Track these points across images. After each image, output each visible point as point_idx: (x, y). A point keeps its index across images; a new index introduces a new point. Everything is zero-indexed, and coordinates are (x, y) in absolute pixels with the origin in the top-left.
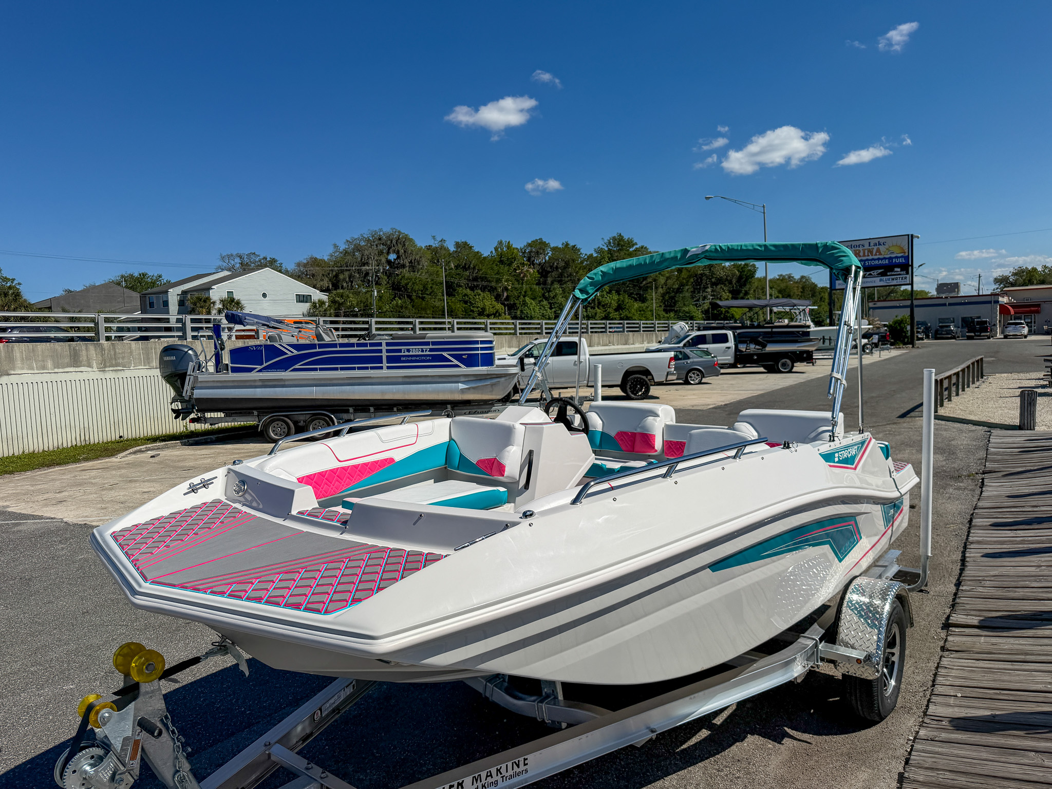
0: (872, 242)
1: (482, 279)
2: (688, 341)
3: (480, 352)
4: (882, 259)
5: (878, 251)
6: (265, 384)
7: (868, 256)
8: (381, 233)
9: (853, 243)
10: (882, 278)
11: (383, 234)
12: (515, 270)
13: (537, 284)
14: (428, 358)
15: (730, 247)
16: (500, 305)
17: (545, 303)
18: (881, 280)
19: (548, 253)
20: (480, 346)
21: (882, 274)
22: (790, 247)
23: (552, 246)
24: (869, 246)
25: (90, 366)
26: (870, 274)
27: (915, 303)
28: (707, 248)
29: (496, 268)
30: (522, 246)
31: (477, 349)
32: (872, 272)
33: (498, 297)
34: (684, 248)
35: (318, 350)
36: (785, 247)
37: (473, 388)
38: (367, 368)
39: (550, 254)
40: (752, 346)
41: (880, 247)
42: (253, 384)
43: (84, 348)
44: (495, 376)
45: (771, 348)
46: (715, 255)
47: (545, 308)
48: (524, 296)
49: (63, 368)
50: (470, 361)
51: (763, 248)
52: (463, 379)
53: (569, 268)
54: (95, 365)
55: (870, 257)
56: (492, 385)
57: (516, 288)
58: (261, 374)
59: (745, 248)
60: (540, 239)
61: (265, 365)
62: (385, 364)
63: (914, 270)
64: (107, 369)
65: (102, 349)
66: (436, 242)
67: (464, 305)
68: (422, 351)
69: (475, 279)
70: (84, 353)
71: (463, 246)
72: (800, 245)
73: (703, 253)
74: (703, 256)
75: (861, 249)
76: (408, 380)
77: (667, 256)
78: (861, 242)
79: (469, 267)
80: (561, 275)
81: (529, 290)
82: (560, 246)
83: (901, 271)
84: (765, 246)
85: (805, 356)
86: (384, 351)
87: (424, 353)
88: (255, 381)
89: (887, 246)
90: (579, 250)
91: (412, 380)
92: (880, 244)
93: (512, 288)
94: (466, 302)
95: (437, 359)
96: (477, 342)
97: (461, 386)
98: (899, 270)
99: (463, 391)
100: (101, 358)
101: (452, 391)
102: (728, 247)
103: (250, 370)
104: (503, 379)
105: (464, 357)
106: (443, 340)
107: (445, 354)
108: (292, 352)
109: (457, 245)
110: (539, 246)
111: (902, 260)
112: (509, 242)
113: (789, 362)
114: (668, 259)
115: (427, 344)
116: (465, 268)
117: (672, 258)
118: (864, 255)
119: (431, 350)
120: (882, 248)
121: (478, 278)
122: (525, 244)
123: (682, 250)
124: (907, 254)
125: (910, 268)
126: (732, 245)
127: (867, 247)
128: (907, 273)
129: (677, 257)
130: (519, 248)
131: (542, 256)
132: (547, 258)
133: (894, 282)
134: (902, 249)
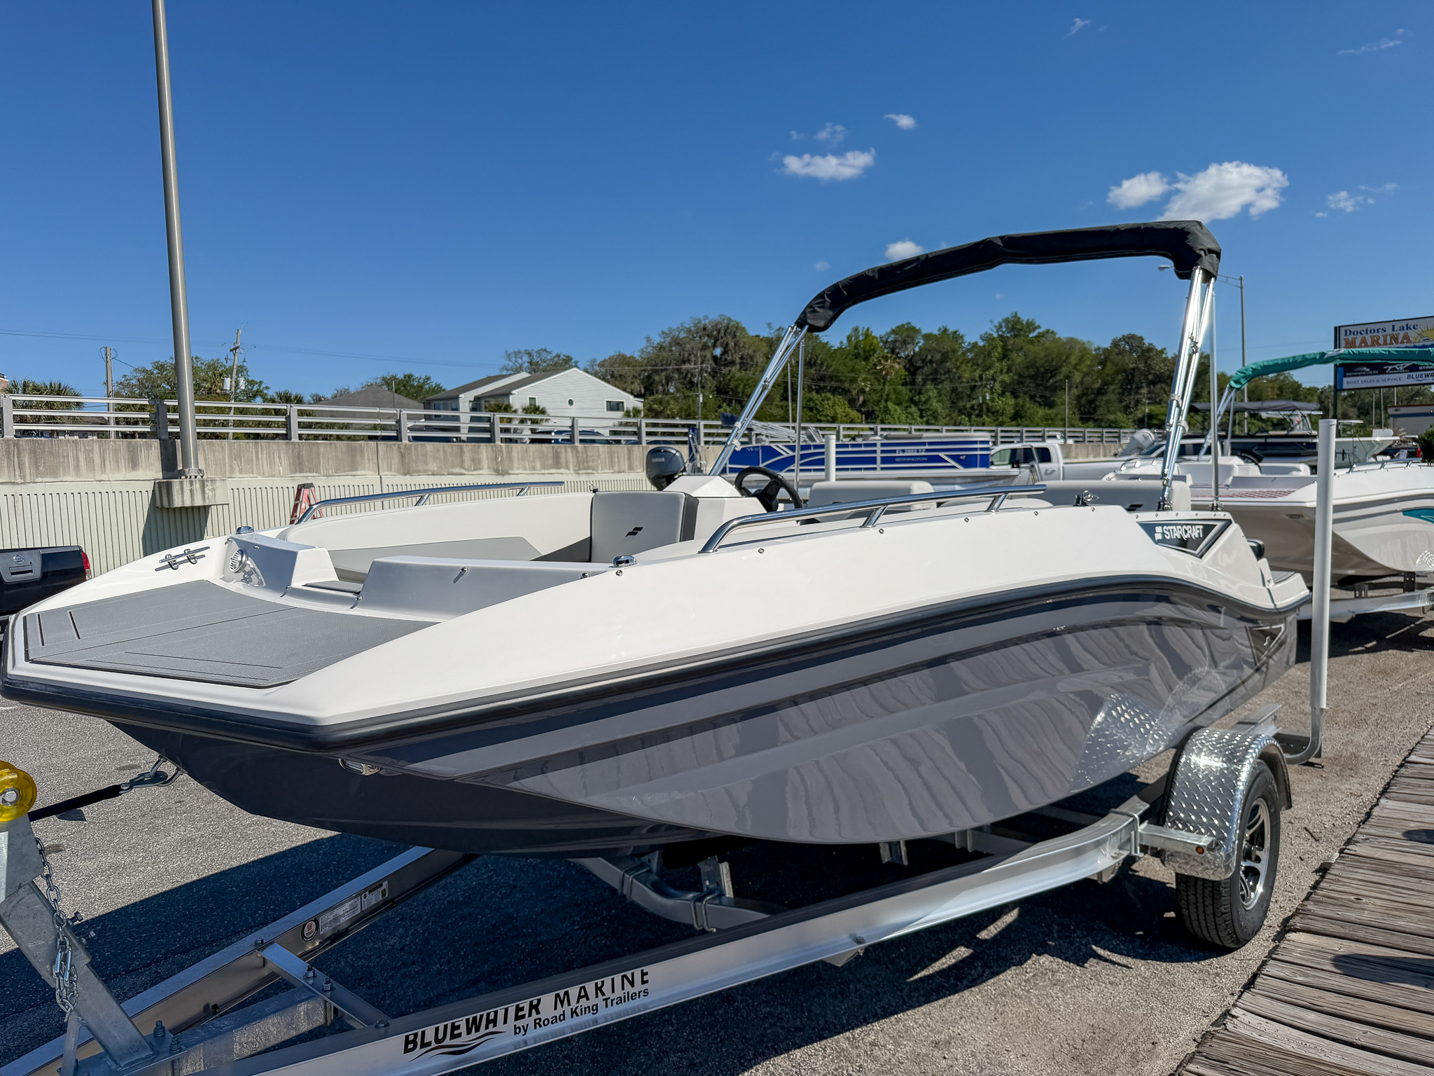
0: (1398, 325)
1: (831, 378)
3: (978, 453)
5: (1406, 337)
7: (1391, 343)
8: (707, 321)
9: (1369, 327)
10: (1411, 374)
11: (710, 323)
12: (875, 365)
13: (903, 385)
14: (923, 459)
16: (855, 413)
17: (914, 409)
18: (1409, 377)
19: (919, 342)
20: (978, 446)
21: (1411, 369)
23: (924, 331)
24: (1393, 330)
25: (568, 468)
26: (1394, 369)
28: (1342, 351)
30: (883, 333)
31: (976, 449)
32: (1395, 366)
33: (852, 402)
38: (860, 469)
39: (920, 344)
41: (1409, 331)
43: (563, 450)
47: (912, 416)
48: (886, 401)
49: (548, 469)
50: (968, 462)
52: (959, 481)
53: (948, 362)
54: (571, 467)
55: (1394, 346)
57: (875, 390)
60: (907, 324)
62: (879, 465)
64: (581, 472)
65: (577, 452)
66: (772, 331)
67: (810, 414)
68: (918, 452)
69: (822, 379)
70: (563, 455)
75: (1380, 334)
78: (1381, 326)
80: (936, 372)
81: (892, 392)
82: (936, 332)
86: (879, 452)
87: (920, 454)
89: (1419, 331)
90: (962, 337)
92: (1408, 328)
93: (871, 390)
95: (933, 460)
96: (976, 442)
100: (575, 461)
105: (961, 458)
106: (940, 440)
107: (942, 454)
108: (789, 454)
110: (906, 333)
112: (868, 329)
114: (1308, 359)
115: (924, 444)
119: (927, 450)
120: (1412, 334)
121: (826, 378)
122: (889, 330)
127: (1389, 331)
129: (1316, 358)
130: (878, 336)
131: (910, 347)
132: (917, 349)
133: (1429, 380)
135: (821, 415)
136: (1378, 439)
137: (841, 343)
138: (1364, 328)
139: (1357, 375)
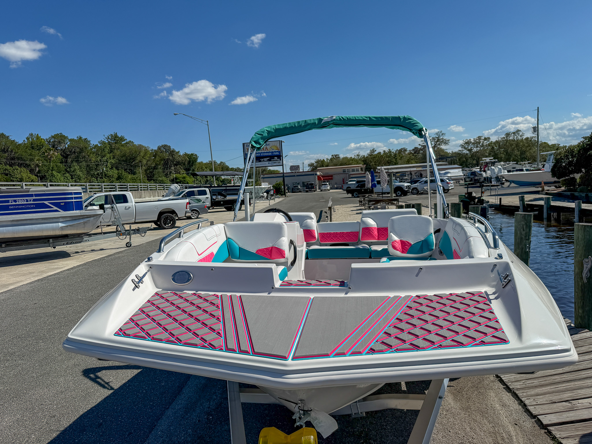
1: (18, 159)
2: (185, 194)
3: (74, 200)
4: (268, 153)
5: (266, 148)
10: (269, 162)
12: (44, 153)
13: (60, 163)
14: (32, 206)
15: (348, 118)
16: (34, 176)
17: (67, 175)
18: (269, 163)
19: (67, 143)
20: (73, 196)
21: (269, 160)
22: (385, 118)
23: (70, 138)
26: (263, 160)
27: (285, 175)
28: (334, 118)
29: (29, 152)
30: (48, 138)
31: (72, 198)
32: (264, 159)
33: (32, 171)
34: (319, 118)
36: (382, 118)
37: (70, 226)
39: (68, 144)
40: (219, 197)
41: (267, 146)
44: (86, 217)
45: (229, 198)
46: (340, 122)
48: (52, 171)
50: (67, 207)
51: (368, 119)
52: (61, 220)
53: (83, 153)
55: (263, 152)
56: (84, 223)
57: (45, 165)
59: (358, 119)
60: (60, 134)
63: (283, 158)
68: (27, 201)
69: (13, 159)
72: (390, 117)
73: (332, 121)
74: (331, 123)
77: (309, 122)
79: (7, 150)
80: (78, 157)
81: (55, 166)
82: (76, 138)
83: (278, 159)
84: (369, 117)
87: (29, 203)
89: (270, 146)
90: (89, 141)
91: (20, 222)
93: (42, 165)
94: (7, 175)
95: (40, 207)
96: (71, 194)
97: (61, 225)
98: (277, 158)
99: (62, 228)
101: (53, 229)
102: (347, 118)
104: (92, 218)
105: (61, 204)
106: (44, 193)
107: (46, 202)
110: (60, 138)
111: (277, 153)
112: (38, 135)
114: (310, 124)
115: (31, 195)
116: (5, 151)
117: (313, 123)
119: (34, 200)
121: (15, 158)
122: (50, 136)
123: (318, 119)
124: (279, 150)
125: (281, 157)
126: (349, 117)
128: (281, 160)
129: (316, 123)
130: (45, 139)
131: (63, 145)
132: (67, 146)
133: (275, 164)
134: (277, 147)
135: (13, 178)
136: (263, 187)
137: (24, 141)
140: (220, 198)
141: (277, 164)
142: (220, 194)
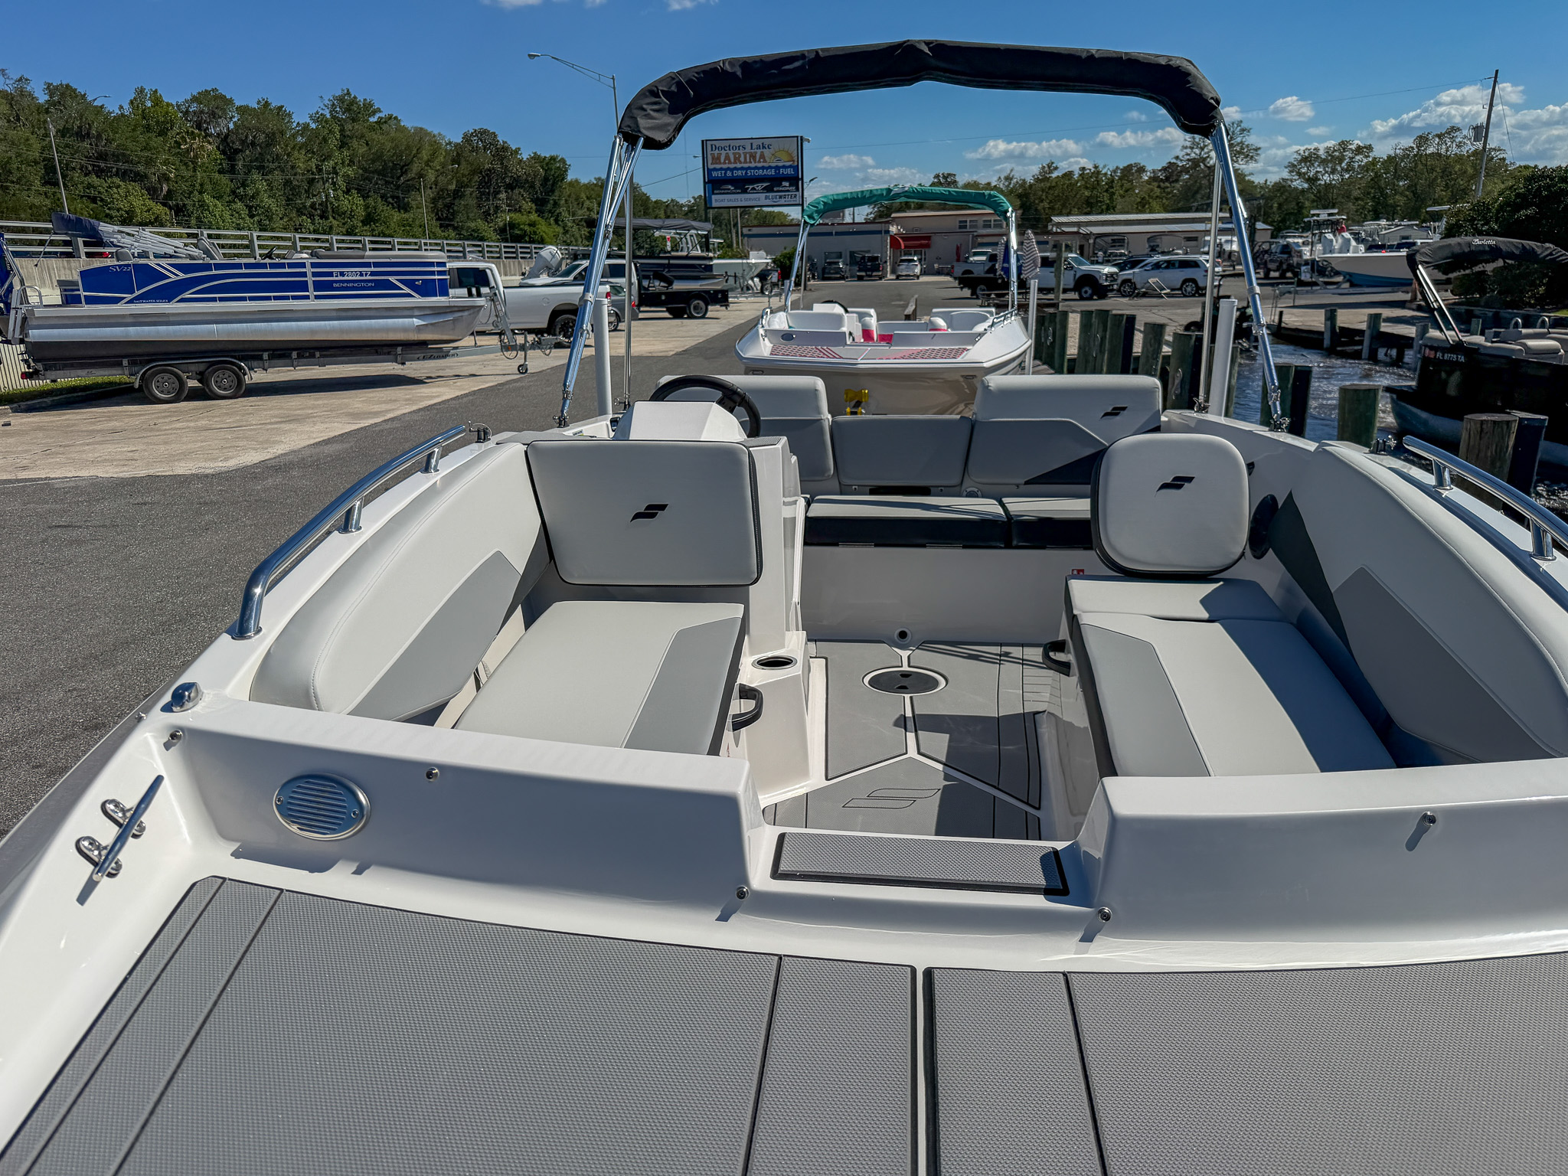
0: (756, 143)
1: (117, 157)
2: (580, 273)
3: (436, 277)
5: (762, 156)
6: (138, 320)
7: (750, 162)
9: (732, 143)
10: (768, 194)
12: (178, 144)
13: (220, 172)
14: (370, 284)
16: (160, 207)
17: (239, 205)
18: (766, 198)
19: (233, 117)
20: (436, 269)
21: (769, 189)
23: (238, 103)
24: (752, 148)
26: (753, 189)
28: (906, 189)
29: (141, 138)
30: (181, 100)
31: (432, 273)
32: (755, 186)
33: (153, 192)
34: (889, 187)
35: (214, 272)
37: (432, 324)
38: (287, 298)
39: (235, 119)
40: (657, 283)
41: (764, 150)
42: (120, 320)
44: (456, 309)
45: (678, 286)
46: (912, 195)
47: (240, 215)
48: (201, 193)
50: (426, 289)
52: (417, 313)
53: (275, 146)
55: (753, 165)
56: (454, 320)
57: (183, 177)
58: (132, 306)
59: (934, 192)
60: (213, 90)
61: (137, 293)
62: (311, 293)
63: (805, 185)
66: (8, 82)
67: (93, 205)
68: (361, 275)
69: (102, 156)
71: (63, 95)
73: (903, 192)
75: (741, 151)
76: (344, 314)
77: (875, 192)
78: (741, 143)
79: (88, 134)
80: (261, 158)
81: (207, 180)
82: (256, 106)
83: (790, 186)
85: (720, 296)
86: (309, 274)
87: (364, 278)
88: (123, 316)
89: (772, 151)
90: (289, 115)
91: (350, 314)
92: (764, 147)
93: (176, 176)
94: (94, 200)
95: (381, 286)
96: (431, 264)
97: (417, 322)
98: (787, 184)
99: (419, 328)
101: (405, 330)
103: (116, 301)
104: (466, 313)
105: (417, 283)
106: (388, 260)
107: (391, 278)
108: (177, 275)
109: (50, 89)
110: (212, 104)
111: (790, 171)
112: (156, 91)
113: (702, 304)
114: (876, 195)
115: (368, 265)
116: (82, 135)
117: (879, 195)
118: (745, 162)
119: (373, 274)
120: (766, 152)
121: (107, 155)
122: (189, 97)
124: (796, 164)
125: (800, 182)
127: (748, 149)
128: (797, 190)
129: (883, 194)
130: (174, 103)
131: (222, 122)
132: (231, 126)
133: (782, 201)
134: (790, 155)
135: (109, 209)
136: (753, 261)
137: (121, 107)
138: (727, 143)
139: (724, 193)
140: (658, 286)
141: (788, 200)
142: (659, 276)
